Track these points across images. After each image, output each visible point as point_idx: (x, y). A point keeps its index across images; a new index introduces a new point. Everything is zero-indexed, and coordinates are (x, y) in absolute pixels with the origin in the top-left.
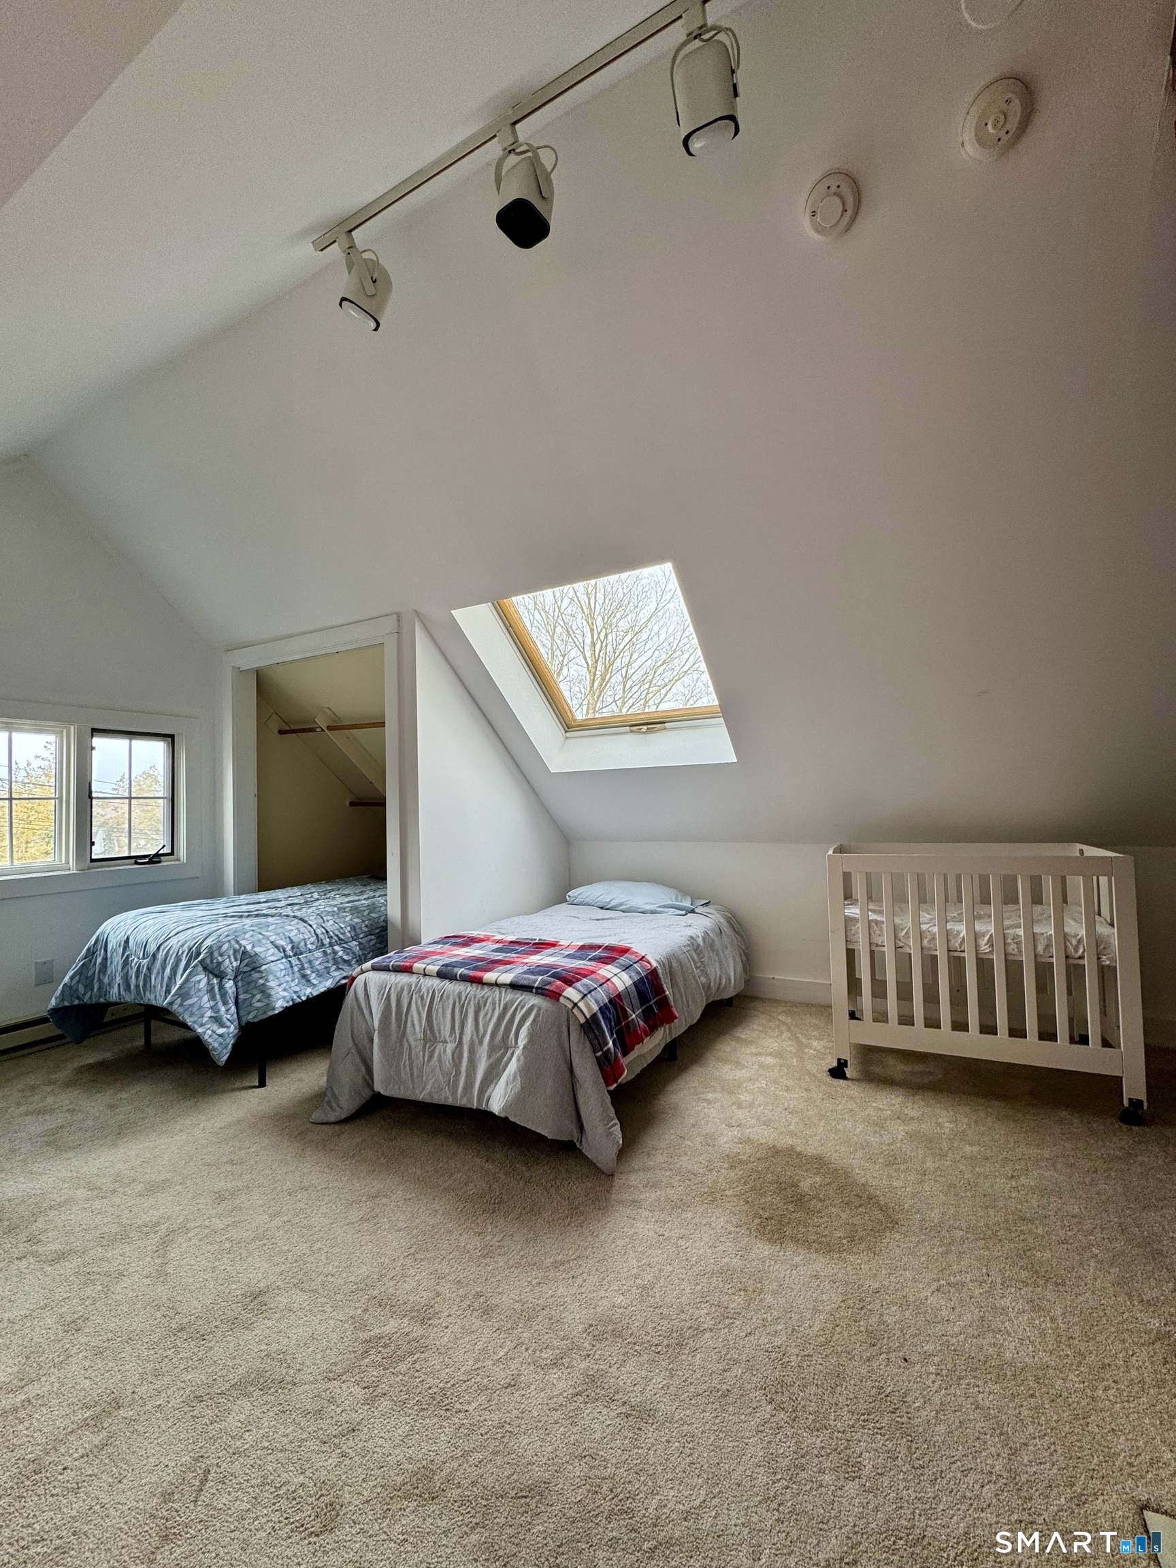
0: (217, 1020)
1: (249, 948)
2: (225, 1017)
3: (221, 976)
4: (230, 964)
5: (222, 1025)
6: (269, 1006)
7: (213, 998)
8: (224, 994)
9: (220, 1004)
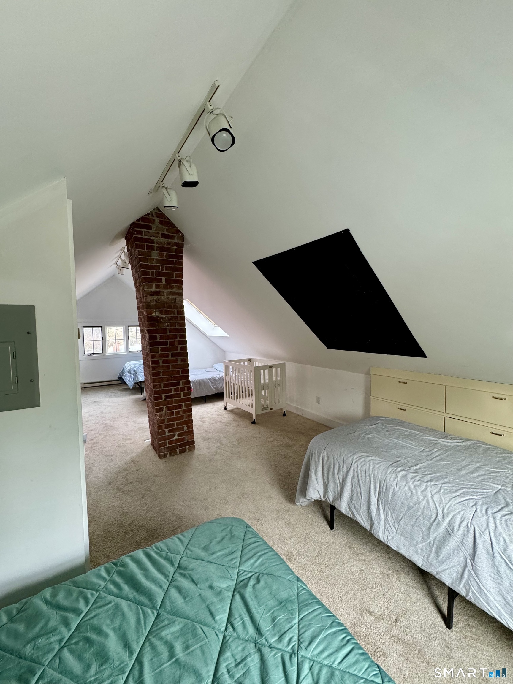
0: (129, 381)
1: (136, 370)
2: (131, 381)
3: (131, 374)
4: (132, 372)
5: (130, 382)
6: (138, 380)
7: (129, 377)
8: (131, 377)
9: (130, 379)
